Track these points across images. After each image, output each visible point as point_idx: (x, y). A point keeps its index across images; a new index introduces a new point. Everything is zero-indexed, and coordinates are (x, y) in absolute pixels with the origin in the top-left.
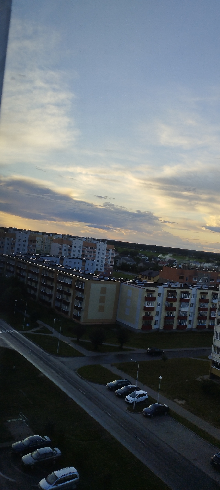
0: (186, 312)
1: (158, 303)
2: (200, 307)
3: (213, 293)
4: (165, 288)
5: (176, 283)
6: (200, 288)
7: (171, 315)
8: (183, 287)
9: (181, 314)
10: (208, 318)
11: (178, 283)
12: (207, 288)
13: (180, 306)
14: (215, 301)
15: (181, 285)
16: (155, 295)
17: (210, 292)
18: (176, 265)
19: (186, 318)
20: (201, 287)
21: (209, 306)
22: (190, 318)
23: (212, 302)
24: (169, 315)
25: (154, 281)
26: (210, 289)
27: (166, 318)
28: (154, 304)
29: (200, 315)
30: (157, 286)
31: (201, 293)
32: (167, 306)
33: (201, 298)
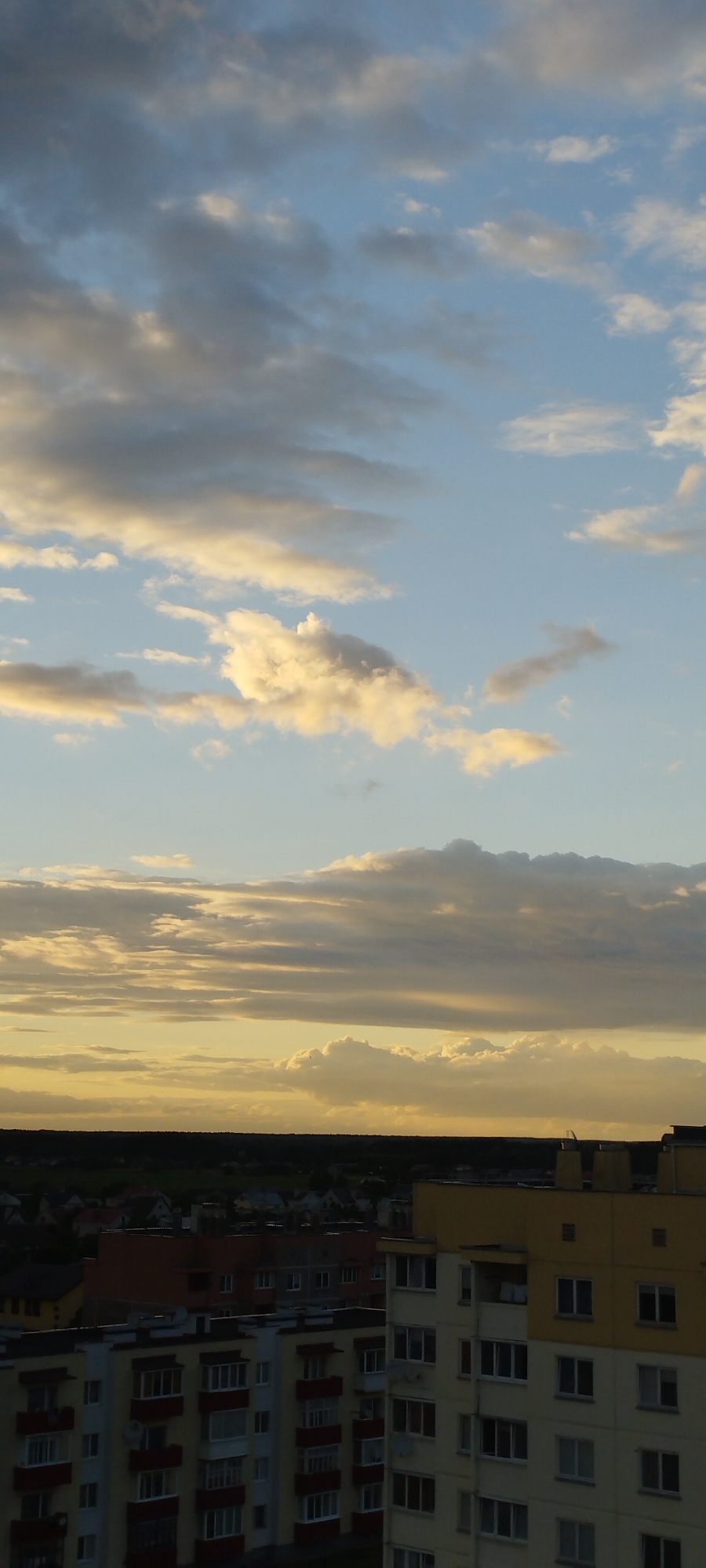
0: (235, 1462)
1: (86, 1437)
2: (304, 1425)
3: (360, 1344)
4: (119, 1347)
5: (173, 1315)
6: (293, 1324)
7: (158, 1493)
8: (207, 1329)
9: (210, 1480)
10: (346, 1478)
11: (182, 1314)
12: (330, 1321)
13: (204, 1436)
14: (375, 1382)
15: (201, 1322)
16: (71, 1395)
17: (344, 1339)
18: (165, 1220)
19: (235, 1496)
20: (301, 1318)
21: (344, 1411)
22: (258, 1493)
23: (359, 1392)
24: (149, 1496)
25: (57, 1317)
26: (344, 1321)
27: (134, 1513)
28: (67, 1449)
29: (306, 1466)
30: (77, 1347)
31: (304, 1351)
32: (137, 1447)
33: (306, 1376)
